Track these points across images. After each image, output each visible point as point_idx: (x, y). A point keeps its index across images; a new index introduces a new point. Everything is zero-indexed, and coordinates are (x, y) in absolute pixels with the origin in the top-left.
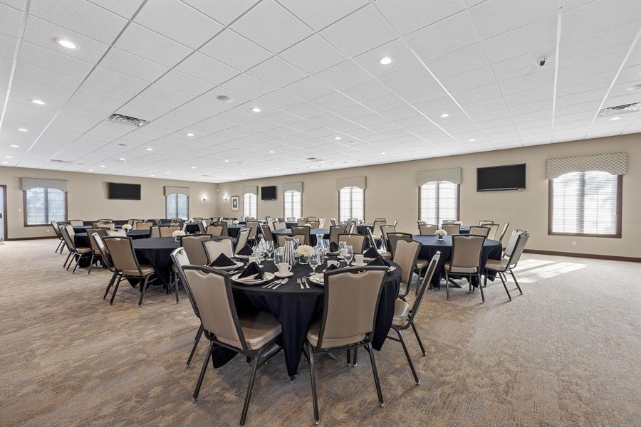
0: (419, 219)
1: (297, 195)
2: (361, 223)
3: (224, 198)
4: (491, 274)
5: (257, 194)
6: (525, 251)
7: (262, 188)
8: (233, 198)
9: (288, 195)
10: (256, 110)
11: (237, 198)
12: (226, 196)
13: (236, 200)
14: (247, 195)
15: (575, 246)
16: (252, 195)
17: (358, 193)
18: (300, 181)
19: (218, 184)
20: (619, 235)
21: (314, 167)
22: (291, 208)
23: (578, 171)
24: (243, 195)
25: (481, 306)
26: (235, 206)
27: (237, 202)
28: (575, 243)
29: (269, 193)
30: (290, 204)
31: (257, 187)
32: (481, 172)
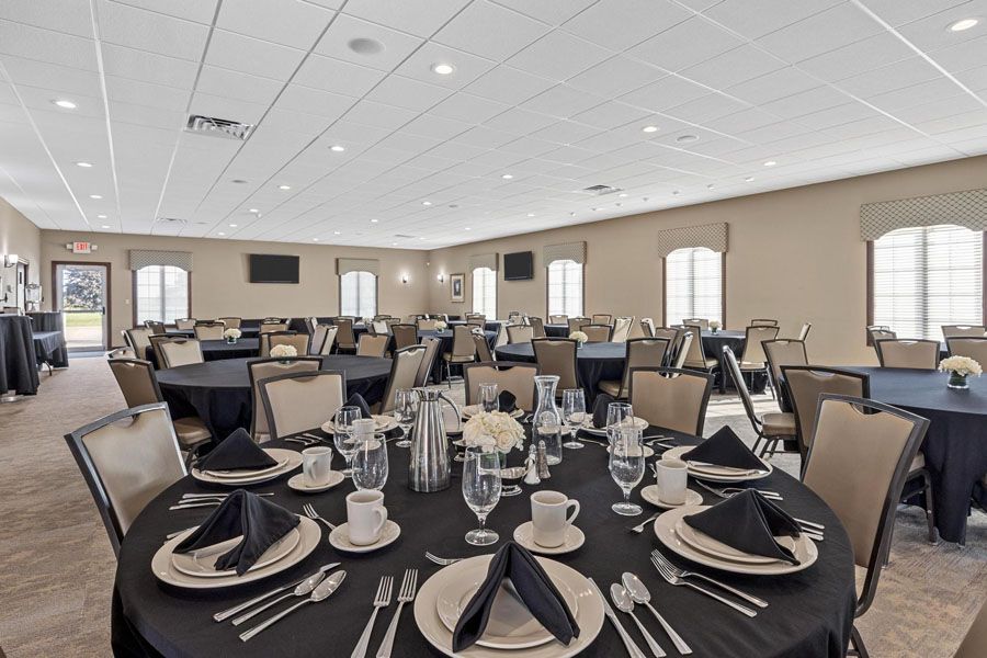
0: (870, 321)
1: (574, 269)
2: (714, 330)
3: (439, 277)
5: (497, 270)
7: (506, 256)
8: (453, 278)
9: (556, 268)
10: (444, 69)
11: (461, 277)
12: (442, 275)
13: (459, 281)
14: (478, 272)
16: (487, 270)
17: (708, 261)
18: (579, 239)
19: (428, 252)
21: (605, 208)
22: (561, 295)
24: (472, 272)
26: (457, 293)
27: (462, 287)
29: (519, 267)
30: (560, 288)
31: (497, 255)
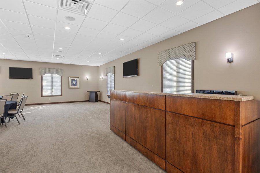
4: (12, 116)
6: (26, 105)
15: (50, 100)
20: (62, 95)
23: (50, 73)
25: (5, 130)
28: (50, 99)
32: (11, 69)
